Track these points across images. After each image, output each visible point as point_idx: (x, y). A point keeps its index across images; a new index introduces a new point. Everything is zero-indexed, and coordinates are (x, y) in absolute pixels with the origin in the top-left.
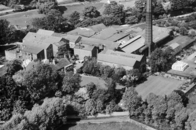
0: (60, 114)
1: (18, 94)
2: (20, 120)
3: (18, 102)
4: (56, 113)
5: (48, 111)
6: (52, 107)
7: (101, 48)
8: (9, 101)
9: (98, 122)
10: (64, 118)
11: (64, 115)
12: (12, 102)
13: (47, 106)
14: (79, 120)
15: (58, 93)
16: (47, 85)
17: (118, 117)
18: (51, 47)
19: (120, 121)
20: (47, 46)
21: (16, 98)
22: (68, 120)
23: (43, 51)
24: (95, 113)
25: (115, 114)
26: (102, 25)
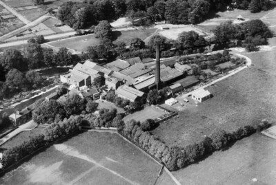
0: (77, 125)
1: (58, 110)
2: (55, 125)
3: (58, 115)
4: (75, 124)
5: (71, 122)
6: (73, 120)
7: (124, 82)
8: (53, 114)
9: (100, 131)
10: (80, 127)
11: (80, 125)
12: (55, 114)
13: (71, 120)
14: (90, 129)
15: (83, 112)
16: (76, 107)
17: (113, 130)
18: (90, 77)
19: (112, 132)
20: (87, 76)
21: (57, 113)
22: (82, 128)
23: (84, 80)
24: (99, 126)
25: (111, 128)
26: (138, 58)
